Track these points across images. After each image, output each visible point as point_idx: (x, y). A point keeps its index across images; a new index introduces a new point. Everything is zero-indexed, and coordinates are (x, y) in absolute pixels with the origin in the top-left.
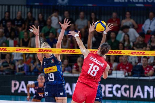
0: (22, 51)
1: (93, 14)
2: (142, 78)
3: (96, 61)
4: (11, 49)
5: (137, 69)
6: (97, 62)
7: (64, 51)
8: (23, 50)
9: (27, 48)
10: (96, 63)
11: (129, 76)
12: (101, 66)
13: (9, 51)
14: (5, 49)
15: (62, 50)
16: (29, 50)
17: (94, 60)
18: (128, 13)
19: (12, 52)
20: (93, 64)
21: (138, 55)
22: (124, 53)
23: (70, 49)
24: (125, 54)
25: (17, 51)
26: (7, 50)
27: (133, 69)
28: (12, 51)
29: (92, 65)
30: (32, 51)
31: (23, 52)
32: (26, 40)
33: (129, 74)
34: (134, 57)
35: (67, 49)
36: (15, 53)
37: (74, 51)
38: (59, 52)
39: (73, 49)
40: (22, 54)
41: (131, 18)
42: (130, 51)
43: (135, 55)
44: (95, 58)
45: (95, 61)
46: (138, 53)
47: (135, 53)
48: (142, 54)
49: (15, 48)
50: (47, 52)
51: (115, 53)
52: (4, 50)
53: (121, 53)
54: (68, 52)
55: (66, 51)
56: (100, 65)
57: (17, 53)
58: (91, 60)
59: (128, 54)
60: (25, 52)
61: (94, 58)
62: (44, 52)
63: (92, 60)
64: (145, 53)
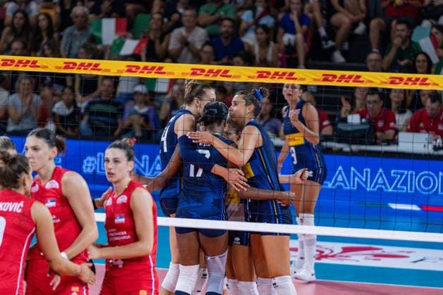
0: (143, 72)
4: (111, 67)
7: (265, 74)
15: (258, 72)
19: (116, 74)
22: (436, 82)
25: (129, 71)
28: (116, 71)
30: (173, 74)
50: (216, 76)
52: (92, 69)
62: (206, 75)
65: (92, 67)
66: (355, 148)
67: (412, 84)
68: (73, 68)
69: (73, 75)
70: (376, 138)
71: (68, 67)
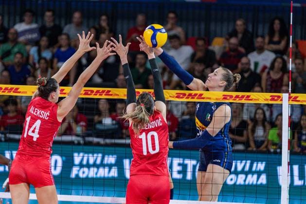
66: (108, 141)
70: (122, 134)
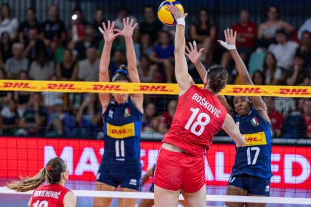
0: (59, 88)
1: (203, 13)
2: (302, 141)
3: (206, 104)
4: (37, 85)
5: (292, 123)
6: (208, 105)
7: (145, 88)
8: (62, 87)
9: (69, 83)
10: (206, 107)
11: (275, 137)
12: (215, 114)
13: (35, 88)
14: (26, 84)
15: (141, 86)
16: (73, 87)
17: (201, 101)
18: (273, 10)
19: (41, 91)
20: (198, 110)
21: (294, 96)
22: (266, 90)
23: (156, 85)
24: (267, 92)
25: (50, 88)
26: (29, 87)
27: (283, 124)
28: (40, 88)
29: (195, 111)
30: (80, 89)
31: (62, 91)
32: (67, 66)
33: (275, 134)
34: (287, 99)
35: (150, 85)
36: (46, 92)
37: (164, 87)
38: (135, 90)
39: (162, 85)
40: (61, 94)
41: (278, 18)
42: (278, 88)
43: (288, 96)
44: (203, 98)
45: (204, 102)
46: (294, 90)
47: (288, 90)
48: (302, 94)
49: (45, 83)
51: (248, 91)
52: (24, 87)
53: (260, 90)
54: (152, 90)
55: (148, 87)
56: (212, 112)
57: (49, 92)
58: (195, 100)
59: (274, 92)
60: (67, 90)
61: (201, 98)
62: (104, 90)
63: (197, 101)
64: (307, 92)
65: (23, 86)
67: (249, 92)
68: (10, 87)
69: (12, 92)
71: (6, 86)
